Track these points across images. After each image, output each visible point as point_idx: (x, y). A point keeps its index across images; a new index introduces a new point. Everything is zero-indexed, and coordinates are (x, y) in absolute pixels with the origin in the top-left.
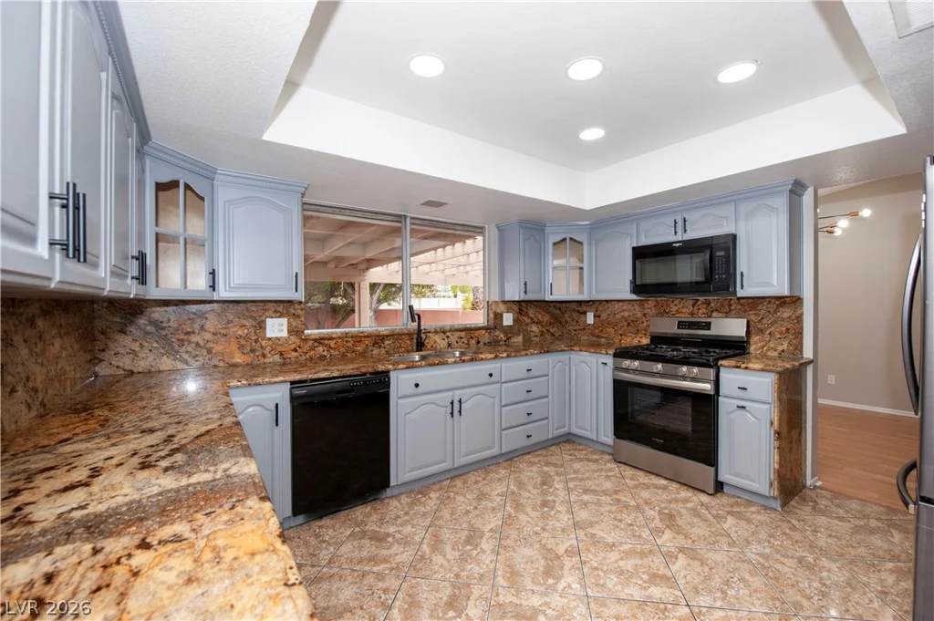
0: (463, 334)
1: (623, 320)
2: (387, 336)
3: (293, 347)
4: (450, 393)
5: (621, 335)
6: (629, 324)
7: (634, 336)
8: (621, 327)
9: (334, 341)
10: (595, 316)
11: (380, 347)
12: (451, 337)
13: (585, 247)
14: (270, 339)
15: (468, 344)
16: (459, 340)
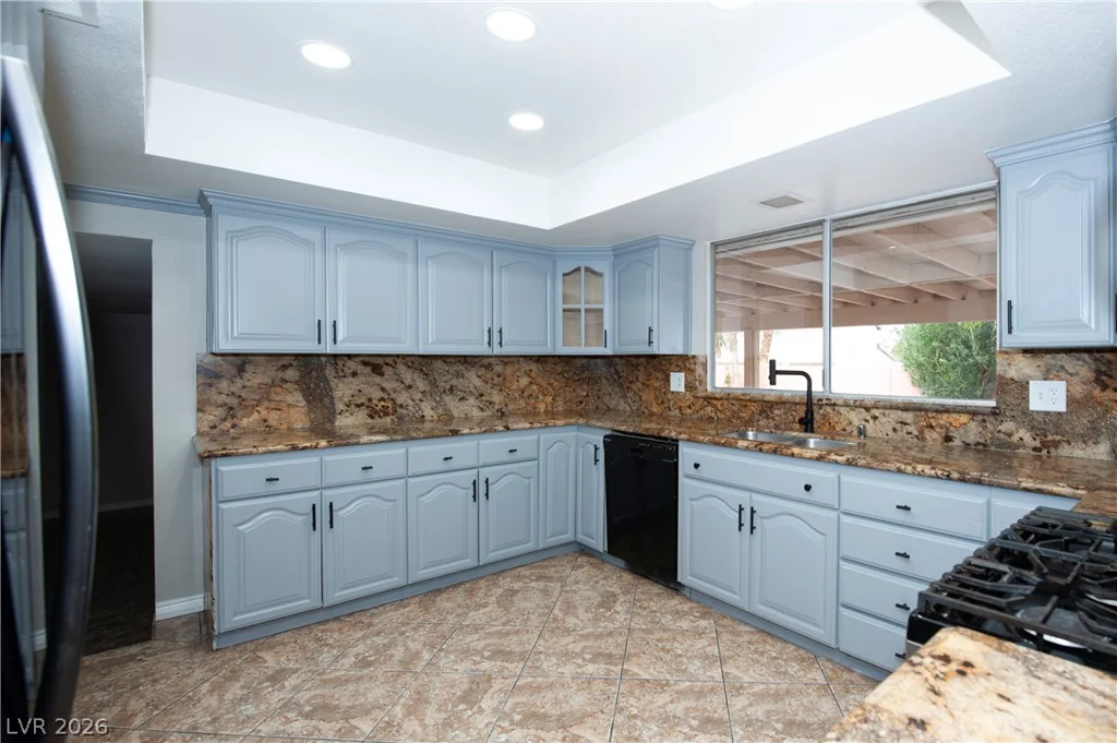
2: (777, 403)
3: (688, 403)
9: (721, 402)
14: (673, 393)
15: (920, 437)
16: (898, 426)
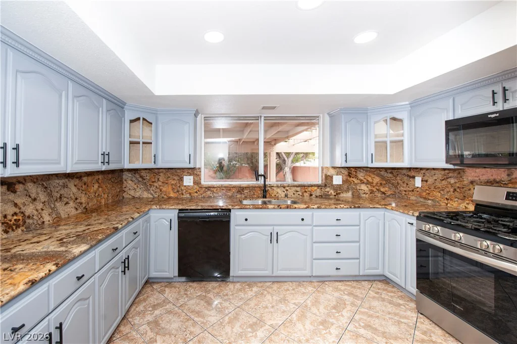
0: (298, 189)
1: (450, 186)
2: (246, 188)
3: (195, 190)
4: (271, 228)
5: (447, 199)
6: (455, 190)
7: (460, 201)
8: (448, 192)
9: (216, 189)
10: (422, 181)
11: (241, 194)
12: (289, 190)
13: (406, 123)
14: (185, 186)
15: (303, 196)
16: (295, 193)
